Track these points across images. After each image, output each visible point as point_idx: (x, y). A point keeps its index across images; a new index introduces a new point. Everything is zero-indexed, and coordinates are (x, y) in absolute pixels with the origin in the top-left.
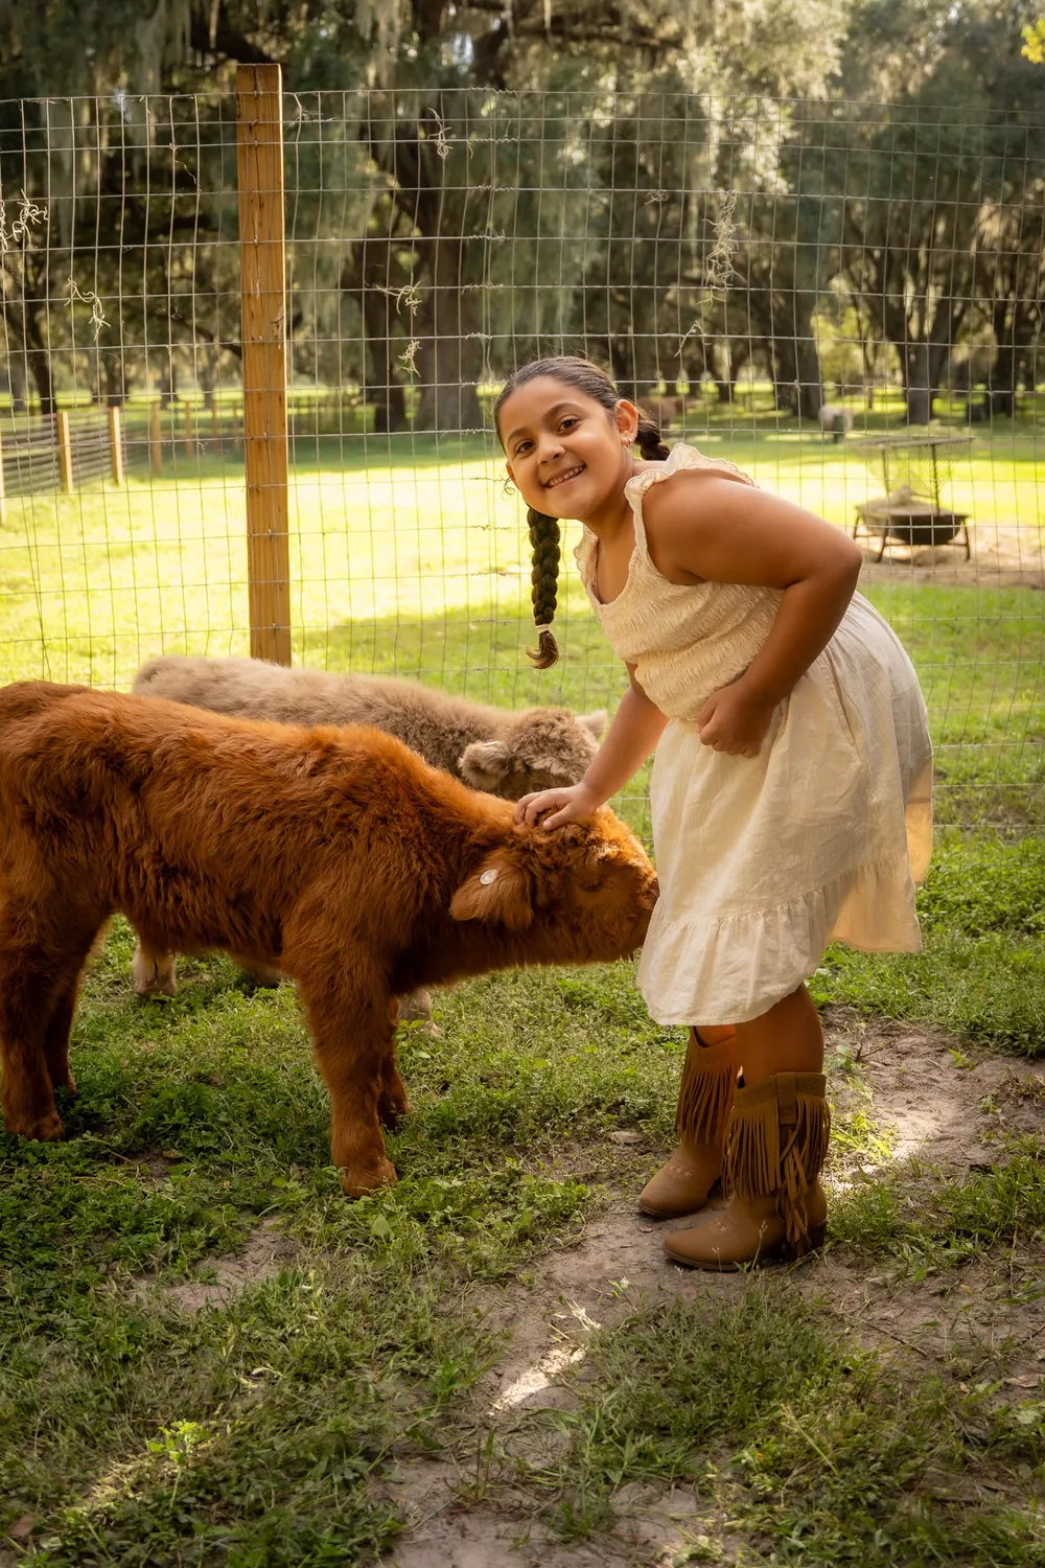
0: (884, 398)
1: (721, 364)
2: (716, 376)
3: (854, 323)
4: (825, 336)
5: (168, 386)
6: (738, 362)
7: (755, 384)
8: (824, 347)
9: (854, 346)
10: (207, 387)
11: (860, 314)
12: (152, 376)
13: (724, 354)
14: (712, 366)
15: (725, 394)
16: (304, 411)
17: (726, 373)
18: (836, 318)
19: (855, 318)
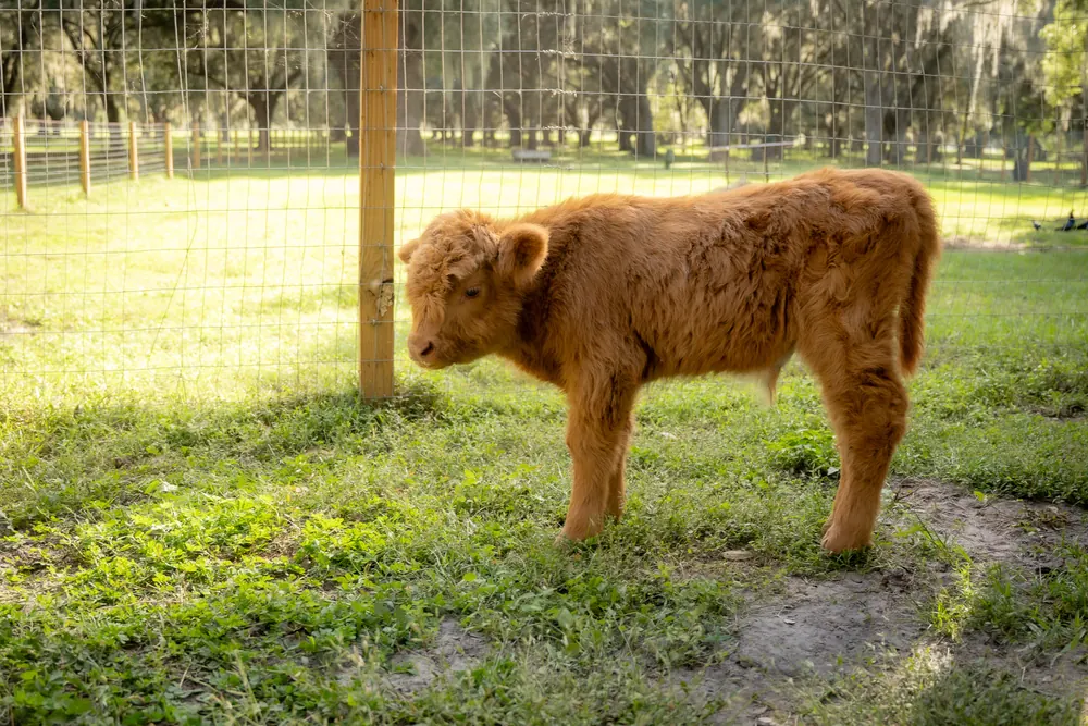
0: (693, 147)
1: (581, 122)
2: (577, 128)
3: (673, 94)
5: (199, 120)
6: (593, 120)
7: (604, 137)
8: (655, 109)
9: (671, 110)
11: (678, 89)
12: (187, 119)
13: (584, 113)
14: (575, 122)
15: (585, 140)
16: (297, 145)
17: (584, 126)
18: (661, 90)
19: (674, 90)
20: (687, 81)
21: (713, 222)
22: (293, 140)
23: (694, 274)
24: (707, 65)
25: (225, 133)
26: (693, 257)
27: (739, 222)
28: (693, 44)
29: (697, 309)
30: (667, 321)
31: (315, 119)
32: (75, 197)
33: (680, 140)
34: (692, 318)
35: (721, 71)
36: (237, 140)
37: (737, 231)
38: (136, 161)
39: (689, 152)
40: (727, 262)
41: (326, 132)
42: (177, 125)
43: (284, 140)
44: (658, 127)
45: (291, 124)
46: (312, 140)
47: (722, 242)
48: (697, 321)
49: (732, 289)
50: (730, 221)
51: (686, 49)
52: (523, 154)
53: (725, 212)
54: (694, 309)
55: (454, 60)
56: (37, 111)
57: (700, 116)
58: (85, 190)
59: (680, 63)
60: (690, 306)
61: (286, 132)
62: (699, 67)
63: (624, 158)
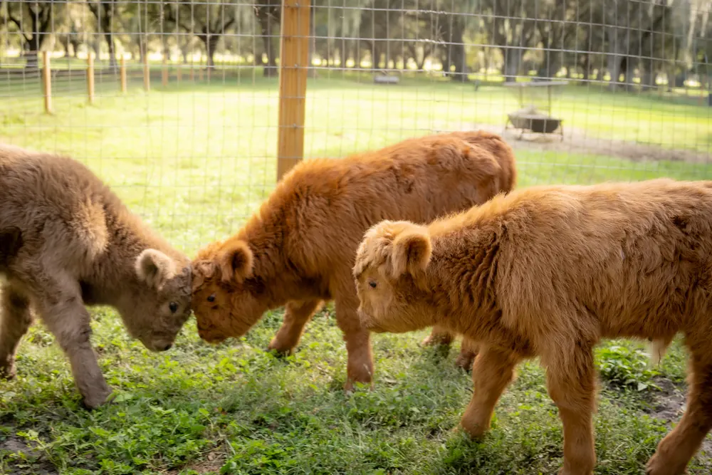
0: (492, 75)
2: (416, 60)
3: (479, 40)
4: (468, 44)
5: (167, 52)
6: (426, 54)
7: (433, 66)
8: (468, 50)
9: (478, 51)
10: (184, 54)
13: (420, 51)
14: (415, 57)
17: (420, 58)
18: (472, 38)
19: (480, 38)
20: (490, 32)
21: (642, 213)
22: (228, 64)
23: (628, 259)
24: (503, 21)
25: (185, 58)
26: (628, 244)
27: (665, 217)
28: (495, 7)
29: (630, 290)
30: (604, 296)
31: (244, 51)
32: (83, 104)
33: (483, 70)
34: (626, 296)
35: (513, 26)
36: (192, 63)
37: (665, 225)
38: (124, 76)
39: (489, 79)
40: (657, 250)
41: (251, 58)
42: (154, 51)
43: (223, 63)
44: (469, 62)
45: (228, 52)
46: (242, 64)
47: (653, 232)
48: (628, 298)
49: (659, 274)
50: (657, 214)
51: (489, 10)
52: (380, 78)
53: (651, 205)
54: (627, 289)
55: (338, 14)
56: (64, 41)
57: (497, 55)
58: (90, 99)
59: (485, 19)
60: (625, 286)
61: (224, 58)
62: (498, 22)
63: (446, 82)
